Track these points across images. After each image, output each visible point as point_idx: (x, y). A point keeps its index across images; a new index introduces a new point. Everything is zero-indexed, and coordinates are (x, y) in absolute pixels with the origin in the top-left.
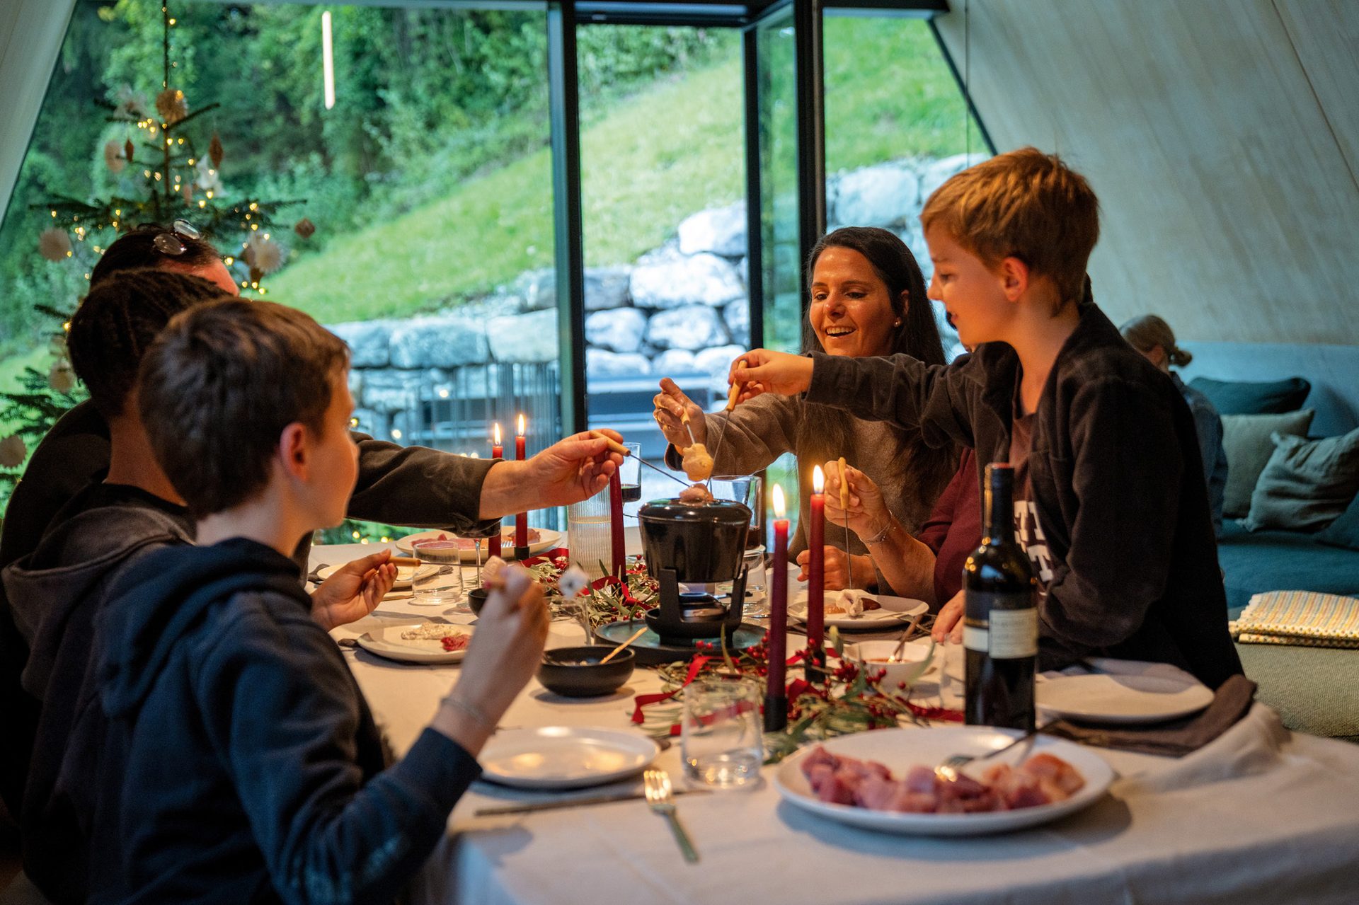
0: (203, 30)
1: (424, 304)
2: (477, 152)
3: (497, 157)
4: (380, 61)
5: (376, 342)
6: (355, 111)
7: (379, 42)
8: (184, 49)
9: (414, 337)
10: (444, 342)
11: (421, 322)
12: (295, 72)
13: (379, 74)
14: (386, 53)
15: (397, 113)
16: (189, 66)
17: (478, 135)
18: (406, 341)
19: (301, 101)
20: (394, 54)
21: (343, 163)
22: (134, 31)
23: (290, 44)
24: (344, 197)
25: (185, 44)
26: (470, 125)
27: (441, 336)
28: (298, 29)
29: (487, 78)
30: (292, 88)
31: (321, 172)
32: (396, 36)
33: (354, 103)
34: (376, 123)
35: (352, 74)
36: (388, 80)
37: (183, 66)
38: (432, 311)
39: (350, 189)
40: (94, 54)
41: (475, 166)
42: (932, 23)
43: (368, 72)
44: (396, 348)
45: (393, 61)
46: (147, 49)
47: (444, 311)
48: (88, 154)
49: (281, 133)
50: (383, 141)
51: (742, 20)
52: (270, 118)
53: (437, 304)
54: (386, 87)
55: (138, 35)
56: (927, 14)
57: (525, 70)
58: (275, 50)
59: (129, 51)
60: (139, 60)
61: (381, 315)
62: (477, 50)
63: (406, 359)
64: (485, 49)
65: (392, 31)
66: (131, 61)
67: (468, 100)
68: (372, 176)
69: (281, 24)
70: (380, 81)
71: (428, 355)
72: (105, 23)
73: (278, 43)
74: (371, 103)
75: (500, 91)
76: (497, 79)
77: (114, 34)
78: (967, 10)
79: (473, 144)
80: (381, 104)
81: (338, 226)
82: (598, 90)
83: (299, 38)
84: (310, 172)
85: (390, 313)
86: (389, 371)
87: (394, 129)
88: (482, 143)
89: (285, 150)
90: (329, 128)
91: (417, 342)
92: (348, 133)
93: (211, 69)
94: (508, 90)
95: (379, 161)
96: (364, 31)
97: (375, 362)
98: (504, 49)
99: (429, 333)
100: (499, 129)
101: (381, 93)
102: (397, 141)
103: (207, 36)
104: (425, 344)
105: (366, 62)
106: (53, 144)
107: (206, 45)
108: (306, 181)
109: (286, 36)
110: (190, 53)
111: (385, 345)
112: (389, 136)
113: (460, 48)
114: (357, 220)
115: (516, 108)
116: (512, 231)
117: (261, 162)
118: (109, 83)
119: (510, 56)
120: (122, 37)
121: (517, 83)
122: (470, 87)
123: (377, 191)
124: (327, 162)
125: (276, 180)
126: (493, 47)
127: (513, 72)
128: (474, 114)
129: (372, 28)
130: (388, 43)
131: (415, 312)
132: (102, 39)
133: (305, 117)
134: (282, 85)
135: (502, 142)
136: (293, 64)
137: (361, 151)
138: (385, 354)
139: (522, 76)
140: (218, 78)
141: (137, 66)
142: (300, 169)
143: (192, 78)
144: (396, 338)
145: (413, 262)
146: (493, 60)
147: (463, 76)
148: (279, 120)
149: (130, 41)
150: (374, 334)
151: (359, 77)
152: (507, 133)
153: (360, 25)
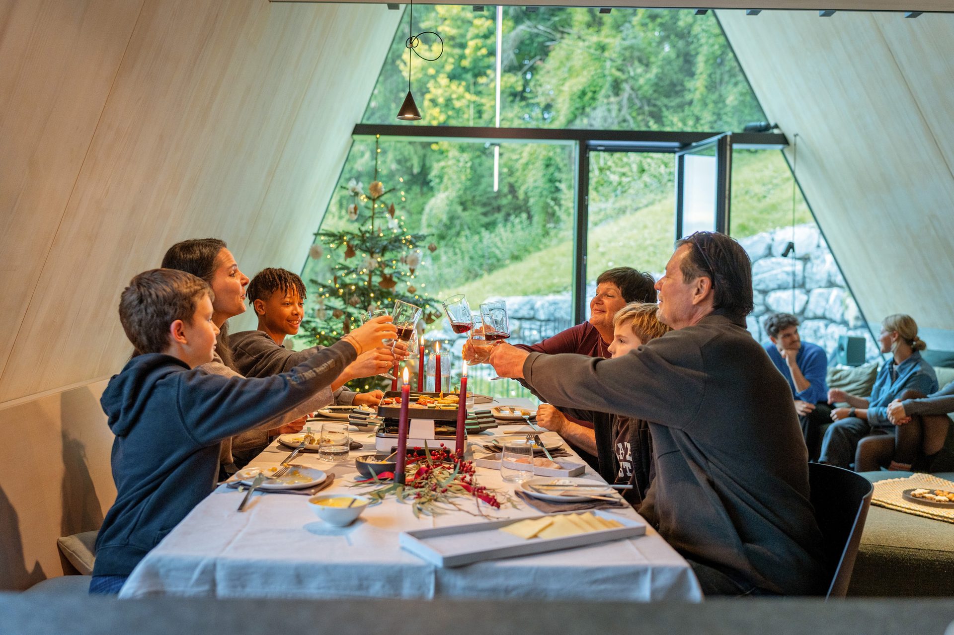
0: (478, 153)
1: (554, 289)
2: (603, 213)
3: (612, 217)
4: (559, 170)
5: (528, 307)
6: (545, 193)
7: (558, 159)
8: (466, 162)
9: (547, 305)
10: (561, 308)
11: (551, 298)
12: (518, 174)
13: (557, 175)
14: (561, 165)
15: (565, 194)
16: (468, 171)
17: (603, 206)
18: (543, 306)
19: (519, 188)
20: (565, 165)
21: (538, 218)
22: (445, 154)
23: (517, 160)
24: (537, 235)
25: (467, 160)
26: (601, 201)
27: (561, 305)
28: (521, 153)
29: (609, 177)
30: (516, 182)
31: (526, 222)
32: (566, 156)
33: (545, 189)
34: (555, 199)
35: (544, 175)
36: (562, 178)
37: (466, 171)
38: (558, 292)
39: (540, 231)
40: (428, 164)
41: (601, 221)
42: (782, 151)
43: (552, 174)
44: (538, 310)
45: (564, 169)
46: (450, 162)
47: (564, 293)
48: (421, 212)
49: (510, 204)
50: (556, 208)
51: (676, 149)
52: (505, 196)
53: (561, 289)
54: (560, 181)
55: (447, 156)
56: (780, 147)
57: (630, 174)
58: (510, 163)
59: (442, 164)
60: (445, 168)
61: (533, 293)
62: (606, 164)
63: (542, 315)
64: (610, 163)
65: (565, 154)
66: (443, 168)
67: (600, 188)
68: (551, 225)
69: (514, 151)
70: (558, 178)
71: (553, 314)
72: (434, 151)
73: (511, 160)
74: (553, 189)
75: (615, 184)
76: (614, 178)
77: (437, 156)
78: (795, 145)
79: (600, 210)
80: (558, 190)
81: (531, 249)
82: (666, 184)
83: (521, 158)
84: (521, 222)
85: (538, 292)
86: (533, 321)
87: (563, 202)
88: (605, 209)
89: (511, 212)
90: (532, 201)
91: (548, 308)
92: (541, 204)
93: (478, 172)
94: (620, 183)
95: (555, 218)
96: (551, 154)
97: (527, 316)
98: (620, 163)
99: (555, 303)
100: (614, 203)
101: (557, 184)
102: (563, 208)
103: (479, 157)
104: (552, 308)
105: (551, 169)
106: (408, 207)
107: (477, 161)
108: (519, 227)
109: (515, 157)
110: (469, 164)
111: (532, 308)
112: (560, 205)
113: (598, 163)
114: (541, 246)
115: (623, 192)
116: (603, 254)
117: (499, 216)
118: (433, 179)
119: (622, 167)
120: (441, 157)
121: (625, 180)
122: (602, 182)
123: (552, 233)
124: (530, 217)
125: (505, 226)
126: (614, 162)
127: (624, 174)
128: (603, 195)
129: (555, 153)
130: (563, 159)
131: (550, 293)
132: (432, 158)
133: (521, 195)
134: (512, 180)
135: (615, 209)
136: (517, 170)
137: (547, 213)
138: (532, 313)
139: (628, 176)
140: (482, 176)
141: (446, 170)
142: (517, 220)
143: (469, 176)
144: (538, 305)
145: (554, 268)
146: (613, 169)
147: (599, 176)
148: (510, 197)
149: (443, 159)
150: (528, 302)
151: (548, 177)
152: (617, 205)
153: (549, 151)
